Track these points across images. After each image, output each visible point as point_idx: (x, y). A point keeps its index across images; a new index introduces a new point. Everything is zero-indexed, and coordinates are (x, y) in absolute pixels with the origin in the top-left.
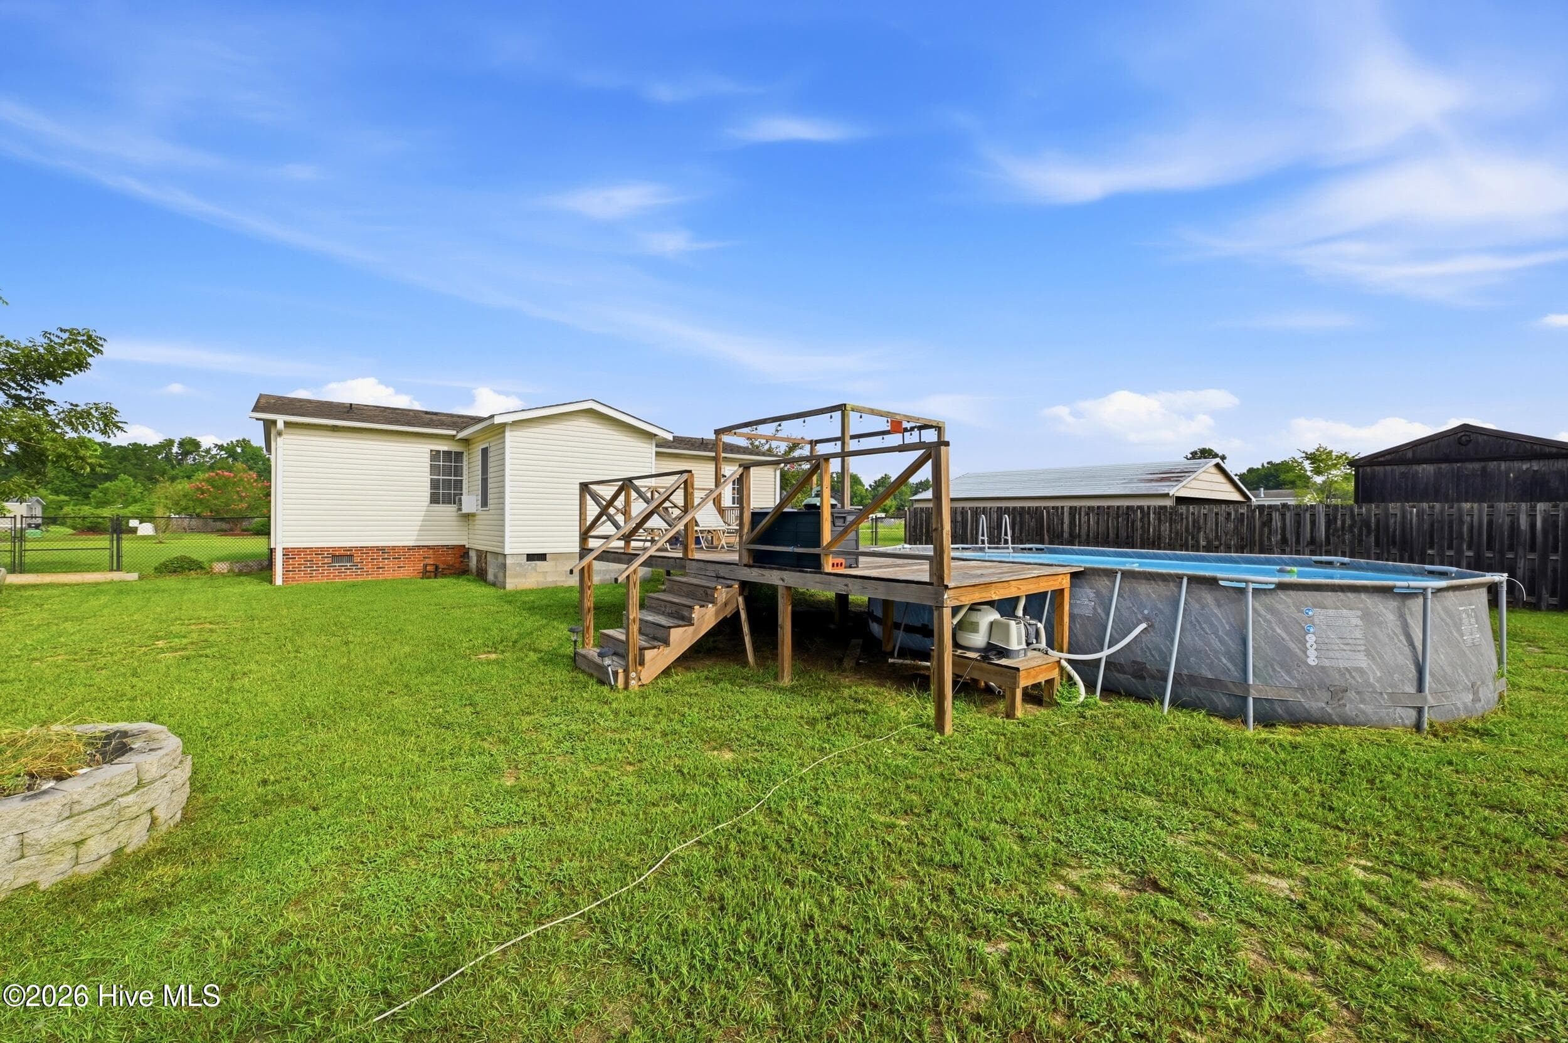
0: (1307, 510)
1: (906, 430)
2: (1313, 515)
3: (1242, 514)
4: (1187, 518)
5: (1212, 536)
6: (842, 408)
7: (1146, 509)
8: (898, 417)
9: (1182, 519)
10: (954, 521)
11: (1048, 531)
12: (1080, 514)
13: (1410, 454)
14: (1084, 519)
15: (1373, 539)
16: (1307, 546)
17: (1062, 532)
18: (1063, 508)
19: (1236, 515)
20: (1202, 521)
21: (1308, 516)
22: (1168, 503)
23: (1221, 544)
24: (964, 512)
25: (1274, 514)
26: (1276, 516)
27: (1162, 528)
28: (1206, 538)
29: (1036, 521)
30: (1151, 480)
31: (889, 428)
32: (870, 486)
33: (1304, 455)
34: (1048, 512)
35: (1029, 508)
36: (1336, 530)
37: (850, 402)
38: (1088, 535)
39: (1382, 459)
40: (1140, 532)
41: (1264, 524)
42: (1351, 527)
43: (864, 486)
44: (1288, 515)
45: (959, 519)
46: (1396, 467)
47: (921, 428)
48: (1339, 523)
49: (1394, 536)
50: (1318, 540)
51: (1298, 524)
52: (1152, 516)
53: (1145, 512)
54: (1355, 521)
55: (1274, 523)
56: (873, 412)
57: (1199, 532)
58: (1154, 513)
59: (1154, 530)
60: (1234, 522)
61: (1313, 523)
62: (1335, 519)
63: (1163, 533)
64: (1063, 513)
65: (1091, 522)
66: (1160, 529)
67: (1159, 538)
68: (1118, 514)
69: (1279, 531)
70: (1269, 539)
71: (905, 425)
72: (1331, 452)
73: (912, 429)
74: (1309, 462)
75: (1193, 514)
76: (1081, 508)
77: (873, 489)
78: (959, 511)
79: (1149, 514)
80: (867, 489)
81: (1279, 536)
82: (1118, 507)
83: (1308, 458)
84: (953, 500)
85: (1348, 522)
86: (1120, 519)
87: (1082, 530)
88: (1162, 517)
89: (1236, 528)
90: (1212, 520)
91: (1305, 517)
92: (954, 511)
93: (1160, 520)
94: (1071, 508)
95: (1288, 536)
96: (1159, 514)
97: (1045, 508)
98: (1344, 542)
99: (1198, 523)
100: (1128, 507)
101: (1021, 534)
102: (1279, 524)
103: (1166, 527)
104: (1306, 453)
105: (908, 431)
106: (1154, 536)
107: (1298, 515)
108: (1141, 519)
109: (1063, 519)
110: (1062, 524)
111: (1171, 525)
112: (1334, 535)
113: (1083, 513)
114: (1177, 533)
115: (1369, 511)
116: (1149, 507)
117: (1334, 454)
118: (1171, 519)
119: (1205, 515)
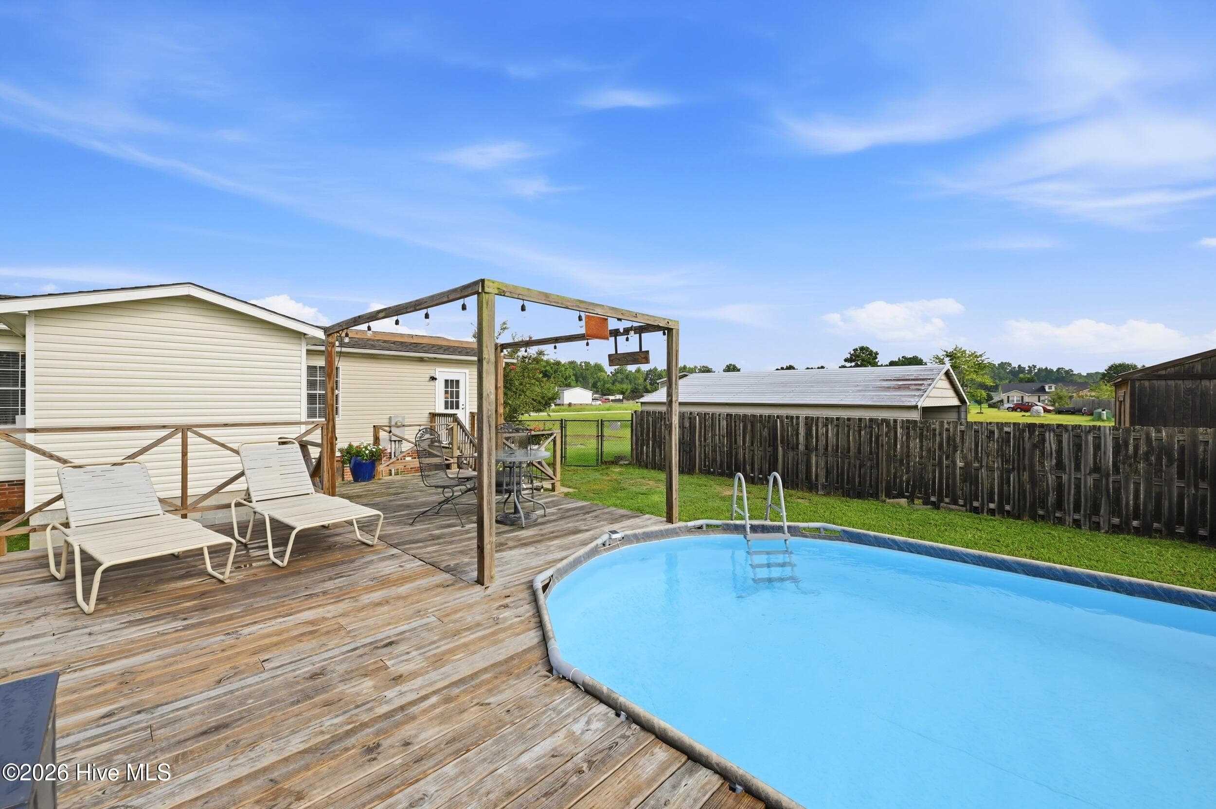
0: (1089, 432)
1: (615, 333)
2: (1097, 438)
3: (1008, 433)
4: (941, 434)
5: (971, 456)
6: (477, 288)
7: (892, 422)
8: (599, 311)
9: (934, 435)
10: (682, 426)
11: (782, 442)
12: (817, 425)
13: (1198, 368)
14: (821, 430)
15: (1174, 469)
16: (1090, 474)
17: (798, 444)
18: (798, 418)
19: (1000, 433)
20: (958, 439)
21: (1090, 438)
22: (915, 416)
23: (981, 466)
24: (691, 418)
25: (1047, 434)
26: (1050, 437)
27: (911, 445)
28: (964, 458)
29: (769, 429)
30: (888, 388)
31: (583, 331)
32: (611, 373)
33: (945, 353)
34: (782, 422)
35: (761, 416)
36: (1127, 456)
37: (494, 277)
38: (826, 449)
39: (1163, 372)
40: (886, 447)
41: (1035, 446)
42: (1147, 455)
43: (606, 373)
44: (1065, 437)
45: (687, 425)
46: (1180, 382)
47: (640, 330)
48: (1131, 448)
49: (1203, 467)
50: (1103, 467)
51: (1078, 447)
52: (899, 430)
53: (891, 425)
54: (1153, 449)
55: (1047, 445)
56: (547, 300)
57: (955, 451)
58: (902, 427)
59: (902, 447)
60: (998, 442)
61: (1097, 447)
62: (1126, 444)
63: (912, 451)
64: (798, 424)
65: (830, 435)
66: (908, 447)
67: (908, 456)
68: (860, 427)
69: (1054, 455)
70: (1042, 464)
71: (613, 324)
72: (965, 351)
73: (627, 331)
74: (948, 359)
75: (948, 430)
76: (818, 418)
77: (613, 375)
78: (686, 415)
79: (895, 428)
80: (609, 375)
81: (1054, 461)
82: (860, 420)
83: (947, 356)
84: (681, 404)
85: (1143, 448)
86: (863, 433)
87: (820, 443)
88: (912, 433)
89: (1000, 450)
90: (970, 438)
91: (1087, 441)
92: (682, 416)
93: (908, 434)
94: (807, 418)
95: (1066, 461)
96: (908, 428)
97: (778, 417)
98: (1137, 472)
99: (954, 440)
100: (871, 420)
101: (752, 445)
102: (1054, 447)
103: (915, 444)
104: (947, 352)
105: (622, 334)
106: (902, 455)
107: (1078, 436)
108: (887, 434)
109: (798, 429)
110: (797, 434)
111: (921, 441)
112: (1124, 464)
113: (820, 425)
114: (929, 450)
115: (1170, 437)
116: (895, 421)
117: (967, 352)
118: (921, 434)
119: (962, 432)
